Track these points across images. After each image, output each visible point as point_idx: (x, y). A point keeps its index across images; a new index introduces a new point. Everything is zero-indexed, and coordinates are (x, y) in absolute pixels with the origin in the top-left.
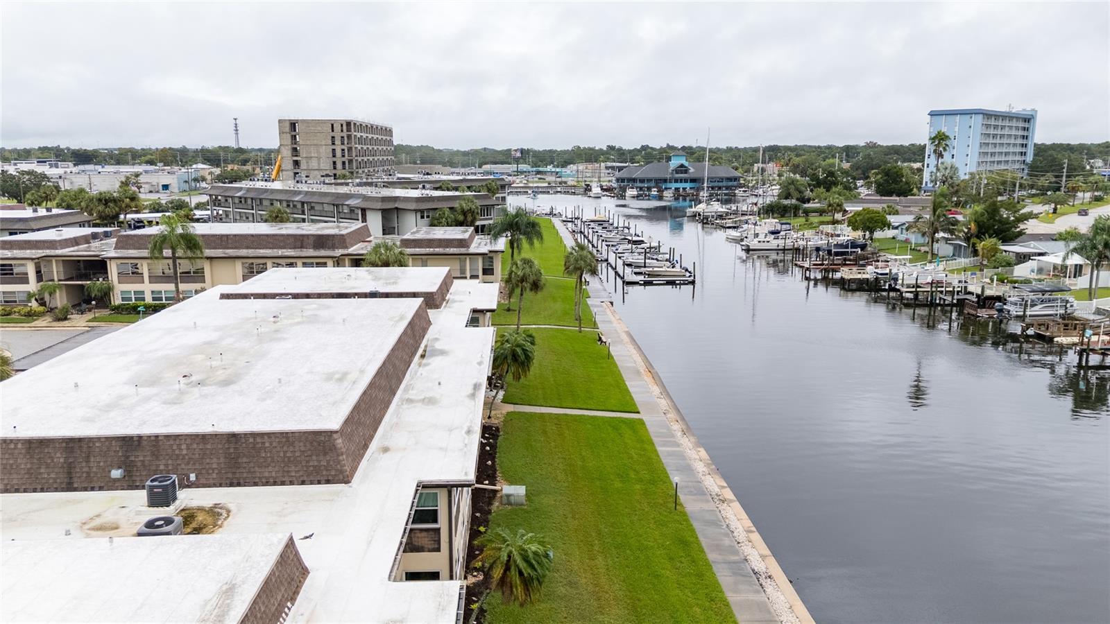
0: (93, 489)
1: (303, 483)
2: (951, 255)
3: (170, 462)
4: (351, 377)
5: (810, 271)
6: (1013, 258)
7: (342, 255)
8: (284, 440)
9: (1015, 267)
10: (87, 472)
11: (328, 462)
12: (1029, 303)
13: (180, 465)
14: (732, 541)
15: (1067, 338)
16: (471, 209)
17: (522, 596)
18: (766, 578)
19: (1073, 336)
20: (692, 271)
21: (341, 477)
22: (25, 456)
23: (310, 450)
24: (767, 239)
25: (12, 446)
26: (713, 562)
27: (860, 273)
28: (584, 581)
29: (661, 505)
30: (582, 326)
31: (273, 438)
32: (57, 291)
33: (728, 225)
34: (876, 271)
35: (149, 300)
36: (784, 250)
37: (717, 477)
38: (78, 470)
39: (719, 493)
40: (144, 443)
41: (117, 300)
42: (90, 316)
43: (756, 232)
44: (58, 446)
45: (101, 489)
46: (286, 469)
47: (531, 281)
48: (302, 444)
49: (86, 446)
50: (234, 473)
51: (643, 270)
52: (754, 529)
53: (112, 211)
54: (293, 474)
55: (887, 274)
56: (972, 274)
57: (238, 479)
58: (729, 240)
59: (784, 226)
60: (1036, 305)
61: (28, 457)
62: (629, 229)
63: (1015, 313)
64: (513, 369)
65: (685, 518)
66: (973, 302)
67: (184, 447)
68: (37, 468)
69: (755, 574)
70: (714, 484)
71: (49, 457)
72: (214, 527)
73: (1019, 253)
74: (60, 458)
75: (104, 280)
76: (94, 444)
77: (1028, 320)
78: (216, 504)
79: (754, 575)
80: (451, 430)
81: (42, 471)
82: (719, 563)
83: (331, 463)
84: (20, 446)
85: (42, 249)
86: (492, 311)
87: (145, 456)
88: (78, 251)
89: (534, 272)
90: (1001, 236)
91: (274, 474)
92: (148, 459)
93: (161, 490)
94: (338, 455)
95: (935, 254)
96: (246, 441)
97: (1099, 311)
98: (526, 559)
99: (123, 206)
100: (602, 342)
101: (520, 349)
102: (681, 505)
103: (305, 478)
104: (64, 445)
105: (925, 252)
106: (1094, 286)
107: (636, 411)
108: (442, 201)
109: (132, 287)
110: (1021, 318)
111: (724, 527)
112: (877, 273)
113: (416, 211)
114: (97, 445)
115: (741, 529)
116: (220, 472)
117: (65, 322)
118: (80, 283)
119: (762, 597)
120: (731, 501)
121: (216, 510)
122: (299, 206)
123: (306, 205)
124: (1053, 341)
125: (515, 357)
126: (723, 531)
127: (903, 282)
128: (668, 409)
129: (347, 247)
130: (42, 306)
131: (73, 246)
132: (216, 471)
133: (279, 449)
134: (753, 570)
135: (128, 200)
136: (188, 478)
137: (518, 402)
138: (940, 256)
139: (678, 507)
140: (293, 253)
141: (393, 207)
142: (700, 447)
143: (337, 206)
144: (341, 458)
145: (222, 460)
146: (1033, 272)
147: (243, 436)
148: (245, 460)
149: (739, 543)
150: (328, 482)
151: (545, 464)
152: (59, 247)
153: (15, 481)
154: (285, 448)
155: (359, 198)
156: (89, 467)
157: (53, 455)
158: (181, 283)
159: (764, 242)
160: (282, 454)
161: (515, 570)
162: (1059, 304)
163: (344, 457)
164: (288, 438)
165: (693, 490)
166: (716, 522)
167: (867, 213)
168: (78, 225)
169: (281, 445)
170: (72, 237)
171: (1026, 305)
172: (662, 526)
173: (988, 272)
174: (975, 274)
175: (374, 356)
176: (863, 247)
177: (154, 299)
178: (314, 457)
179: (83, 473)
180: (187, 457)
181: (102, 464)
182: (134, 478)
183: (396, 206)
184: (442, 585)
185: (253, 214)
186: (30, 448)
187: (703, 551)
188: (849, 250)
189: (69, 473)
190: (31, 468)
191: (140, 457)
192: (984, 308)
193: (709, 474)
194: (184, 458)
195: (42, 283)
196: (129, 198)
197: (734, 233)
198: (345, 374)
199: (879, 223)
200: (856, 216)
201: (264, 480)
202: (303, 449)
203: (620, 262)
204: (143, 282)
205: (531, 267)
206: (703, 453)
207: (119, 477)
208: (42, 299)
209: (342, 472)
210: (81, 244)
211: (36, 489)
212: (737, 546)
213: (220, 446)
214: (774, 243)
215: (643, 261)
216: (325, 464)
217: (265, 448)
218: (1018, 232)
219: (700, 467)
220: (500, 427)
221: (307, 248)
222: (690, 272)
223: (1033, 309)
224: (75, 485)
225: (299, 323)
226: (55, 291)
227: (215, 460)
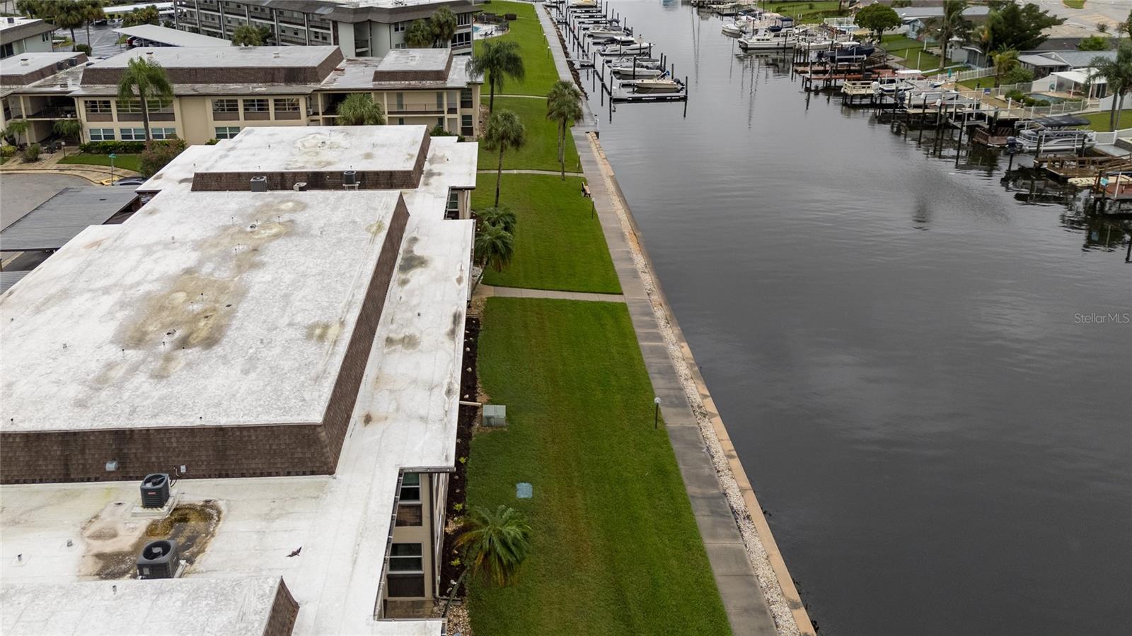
0: (89, 480)
1: (289, 474)
2: (966, 61)
3: (161, 454)
4: (332, 332)
5: (811, 82)
6: (1031, 72)
7: (314, 91)
8: (269, 433)
9: (1034, 82)
10: (83, 464)
11: (313, 454)
12: (1044, 138)
13: (171, 457)
14: (711, 469)
15: (1082, 179)
16: (447, 21)
17: (501, 580)
18: (744, 518)
19: (1089, 177)
20: (685, 83)
21: (325, 468)
22: (23, 450)
23: (295, 442)
24: (767, 37)
25: (11, 440)
26: (693, 497)
27: (864, 88)
28: (562, 526)
29: (642, 421)
30: (566, 169)
31: (259, 432)
32: (27, 130)
33: (726, 12)
34: (881, 86)
35: (118, 138)
36: (785, 49)
37: (699, 382)
38: (74, 462)
39: (701, 405)
40: (136, 436)
41: (87, 140)
42: (59, 156)
43: (755, 28)
44: (54, 439)
45: (97, 480)
46: (272, 461)
47: (512, 138)
48: (286, 437)
49: (81, 439)
50: (223, 465)
51: (632, 82)
52: (734, 453)
53: (75, 20)
54: (279, 466)
55: (893, 91)
56: (986, 91)
57: (226, 470)
58: (727, 34)
59: (785, 23)
60: (1051, 140)
61: (26, 450)
62: (618, 23)
63: (1027, 148)
64: (493, 262)
65: (665, 439)
66: (984, 130)
67: (174, 440)
68: (36, 460)
69: (733, 513)
70: (697, 393)
71: (47, 451)
72: (207, 536)
73: (1038, 66)
74: (57, 450)
75: (72, 117)
76: (89, 438)
77: (1042, 156)
78: (207, 501)
79: (732, 515)
80: (431, 389)
81: (40, 463)
82: (698, 498)
83: (316, 455)
84: (18, 440)
85: (9, 84)
86: (471, 189)
87: (137, 449)
88: (44, 86)
89: (515, 129)
90: (1020, 45)
91: (260, 466)
92: (140, 451)
93: (154, 493)
94: (322, 448)
95: (947, 59)
96: (233, 434)
97: (1119, 144)
98: (504, 543)
99: (86, 13)
100: (586, 194)
101: (500, 242)
102: (662, 421)
103: (291, 470)
104: (60, 438)
105: (937, 55)
106: (1117, 108)
107: (619, 292)
108: (417, 11)
109: (101, 125)
110: (1036, 153)
111: (704, 450)
112: (883, 89)
113: (390, 24)
114: (92, 438)
115: (721, 454)
116: (208, 463)
117: (35, 164)
118: (48, 119)
119: (738, 544)
120: (713, 415)
121: (208, 510)
122: (267, 11)
123: (274, 11)
124: (1067, 182)
125: (495, 249)
126: (703, 455)
127: (910, 102)
128: (652, 287)
129: (319, 81)
130: (12, 145)
131: (40, 79)
132: (205, 463)
133: (264, 442)
134: (732, 508)
135: (90, 6)
136: (179, 470)
137: (499, 284)
138: (953, 61)
139: (658, 424)
140: (263, 89)
141: (366, 19)
142: (683, 342)
143: (308, 14)
144: (325, 450)
145: (211, 452)
146: (1053, 89)
147: (230, 429)
148: (232, 452)
149: (718, 471)
150: (313, 473)
151: (525, 369)
152: (25, 83)
153: (15, 473)
154: (271, 442)
155: (330, 6)
156: (85, 459)
157: (49, 447)
158: (150, 121)
159: (763, 40)
160: (268, 447)
161: (495, 558)
162: (1076, 139)
163: (328, 448)
164: (273, 431)
165: (674, 400)
166: (696, 443)
167: (876, 10)
168: (41, 37)
169: (267, 439)
170: (38, 69)
171: (1040, 140)
172: (642, 451)
173: (1004, 88)
174: (989, 90)
175: (353, 296)
176: (869, 52)
177: (123, 137)
178: (299, 450)
179: (78, 465)
180: (177, 450)
181: (97, 456)
182: (128, 469)
183: (369, 18)
184: (425, 625)
185: (219, 16)
186: (27, 441)
187: (682, 484)
188: (854, 57)
189: (66, 465)
190: (30, 461)
191: (133, 449)
192: (997, 135)
193: (692, 378)
194: (174, 450)
195: (10, 121)
196: (92, 5)
197: (731, 25)
198: (326, 327)
199: (888, 21)
200: (863, 12)
201: (251, 472)
202: (288, 442)
203: (607, 71)
204: (112, 121)
205: (511, 123)
206: (686, 350)
207: (114, 470)
208: (12, 136)
209: (326, 464)
210: (47, 76)
211: (35, 480)
212: (716, 475)
213: (208, 439)
214: (775, 41)
215: (632, 69)
216: (310, 456)
217: (252, 441)
218: (1039, 39)
219: (683, 369)
220: (480, 319)
221: (278, 82)
222: (682, 84)
223: (1047, 144)
224: (72, 477)
225: (277, 236)
226: (24, 130)
227: (204, 453)
